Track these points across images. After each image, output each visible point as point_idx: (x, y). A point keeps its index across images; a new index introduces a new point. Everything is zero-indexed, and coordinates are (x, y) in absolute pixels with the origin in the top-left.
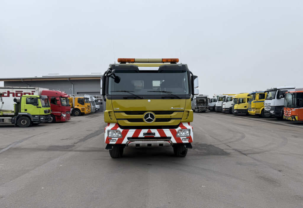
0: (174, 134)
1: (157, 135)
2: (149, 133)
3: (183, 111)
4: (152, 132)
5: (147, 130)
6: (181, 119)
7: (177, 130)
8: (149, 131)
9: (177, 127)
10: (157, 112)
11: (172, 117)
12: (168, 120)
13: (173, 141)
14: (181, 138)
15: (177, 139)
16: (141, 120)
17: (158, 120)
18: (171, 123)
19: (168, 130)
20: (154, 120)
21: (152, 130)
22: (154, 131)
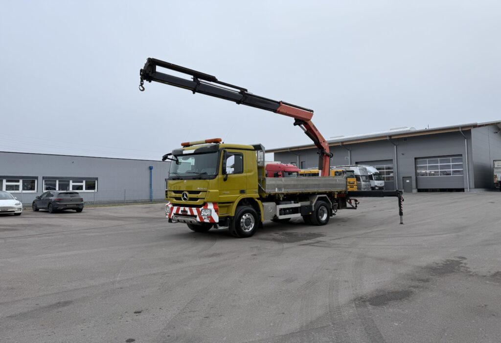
0: (199, 213)
1: (189, 213)
2: (184, 211)
3: (206, 191)
4: (186, 210)
5: (183, 208)
6: (204, 199)
7: (200, 209)
8: (184, 209)
9: (201, 206)
10: (190, 192)
11: (198, 197)
12: (196, 199)
13: (198, 219)
14: (203, 217)
15: (201, 218)
16: (179, 199)
17: (191, 199)
18: (198, 202)
19: (195, 208)
20: (188, 199)
21: (186, 208)
22: (187, 209)
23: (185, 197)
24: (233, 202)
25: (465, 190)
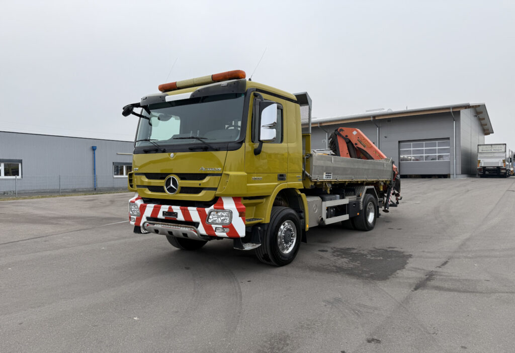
0: (204, 217)
1: (181, 217)
2: (170, 213)
3: (220, 175)
4: (174, 211)
5: (168, 207)
6: (215, 189)
7: (207, 210)
8: (170, 208)
9: (208, 204)
10: (183, 176)
11: (201, 186)
12: (197, 190)
13: (201, 230)
14: (214, 226)
15: (208, 227)
16: (160, 189)
17: (184, 190)
18: (201, 196)
19: (195, 208)
20: (178, 189)
21: (173, 207)
22: (176, 209)
23: (172, 185)
24: (266, 197)
25: (451, 176)
